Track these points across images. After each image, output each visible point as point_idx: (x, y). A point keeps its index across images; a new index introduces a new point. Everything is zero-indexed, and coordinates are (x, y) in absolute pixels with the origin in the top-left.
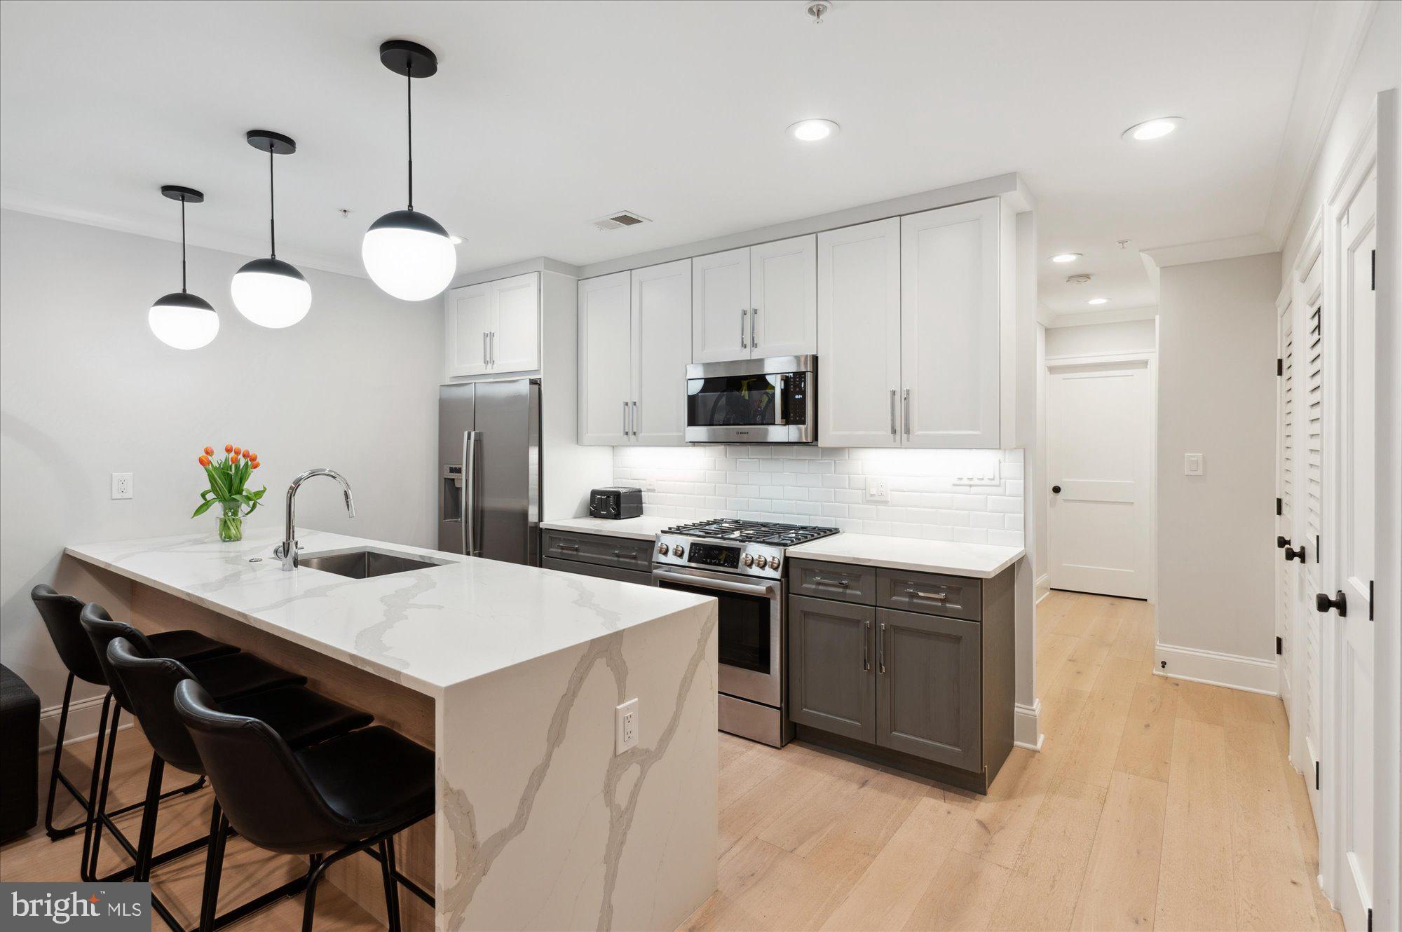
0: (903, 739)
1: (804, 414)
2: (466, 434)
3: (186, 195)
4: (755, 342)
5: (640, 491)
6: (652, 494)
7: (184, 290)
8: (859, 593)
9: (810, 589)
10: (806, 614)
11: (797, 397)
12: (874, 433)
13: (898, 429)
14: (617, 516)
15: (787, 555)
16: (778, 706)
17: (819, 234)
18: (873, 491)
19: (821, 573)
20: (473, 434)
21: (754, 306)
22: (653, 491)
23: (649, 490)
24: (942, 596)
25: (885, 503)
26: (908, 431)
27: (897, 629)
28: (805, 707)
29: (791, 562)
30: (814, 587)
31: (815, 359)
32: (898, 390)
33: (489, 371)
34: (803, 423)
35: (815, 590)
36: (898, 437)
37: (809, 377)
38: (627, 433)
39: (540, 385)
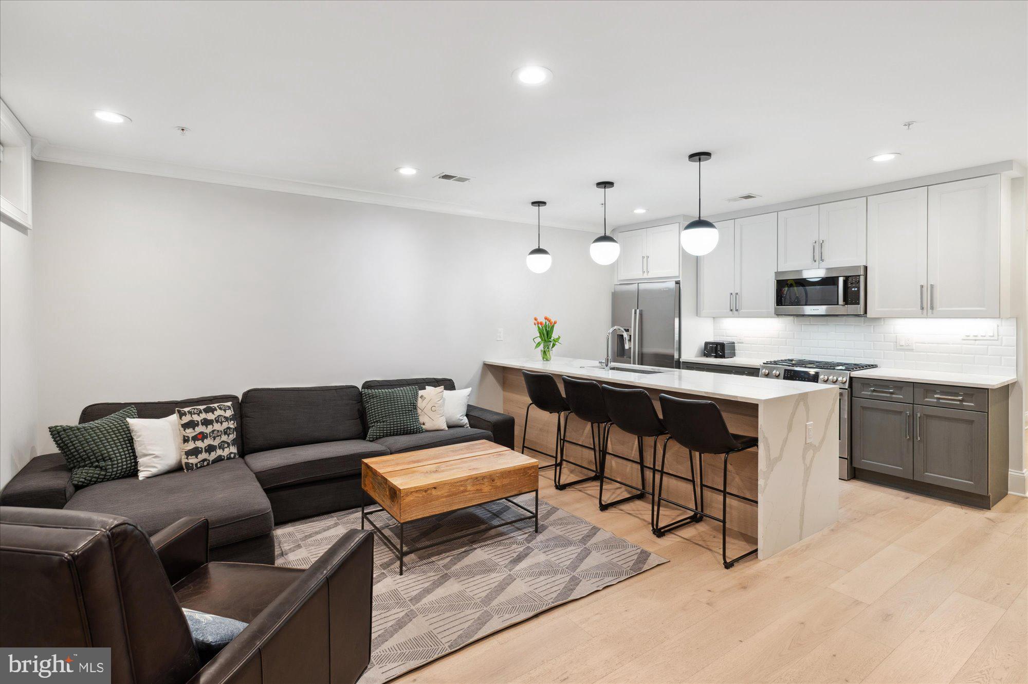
0: (932, 477)
1: (858, 299)
2: (633, 310)
3: (540, 204)
4: (823, 258)
5: (734, 343)
6: (742, 345)
7: (539, 247)
8: (901, 397)
9: (868, 394)
10: (864, 408)
11: (853, 289)
12: (910, 309)
13: (925, 306)
14: (723, 356)
15: (851, 376)
16: (847, 457)
17: (868, 198)
18: (903, 343)
19: (875, 385)
20: (638, 311)
21: (821, 238)
22: (742, 343)
23: (738, 343)
24: (960, 398)
25: (912, 350)
26: (932, 308)
27: (928, 416)
28: (863, 459)
29: (854, 379)
30: (869, 393)
31: (866, 268)
32: (925, 285)
33: (645, 276)
34: (858, 304)
35: (870, 395)
36: (925, 311)
37: (862, 279)
38: (731, 310)
39: (680, 284)
